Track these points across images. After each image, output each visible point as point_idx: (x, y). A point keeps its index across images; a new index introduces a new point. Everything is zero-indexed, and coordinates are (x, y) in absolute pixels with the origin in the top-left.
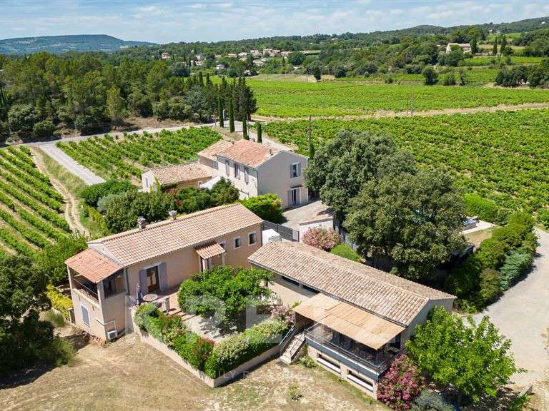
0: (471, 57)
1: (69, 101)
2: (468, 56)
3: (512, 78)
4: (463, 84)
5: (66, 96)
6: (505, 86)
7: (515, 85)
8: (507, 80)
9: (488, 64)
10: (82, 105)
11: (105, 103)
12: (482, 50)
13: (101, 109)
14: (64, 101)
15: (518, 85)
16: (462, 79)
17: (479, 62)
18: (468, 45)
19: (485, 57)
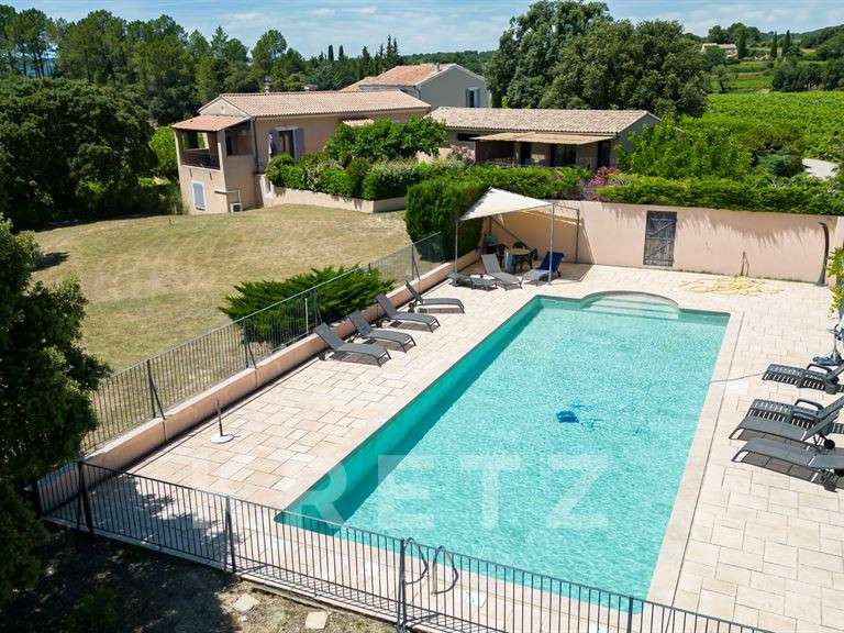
0: (738, 62)
1: (141, 76)
2: (732, 62)
3: (797, 79)
4: (724, 91)
5: (136, 70)
6: (787, 91)
7: (801, 89)
8: (790, 83)
9: (762, 70)
10: (159, 82)
11: (193, 80)
12: (754, 53)
13: (187, 88)
14: (132, 78)
15: (806, 90)
16: (722, 85)
17: (748, 67)
18: (734, 46)
19: (758, 62)
